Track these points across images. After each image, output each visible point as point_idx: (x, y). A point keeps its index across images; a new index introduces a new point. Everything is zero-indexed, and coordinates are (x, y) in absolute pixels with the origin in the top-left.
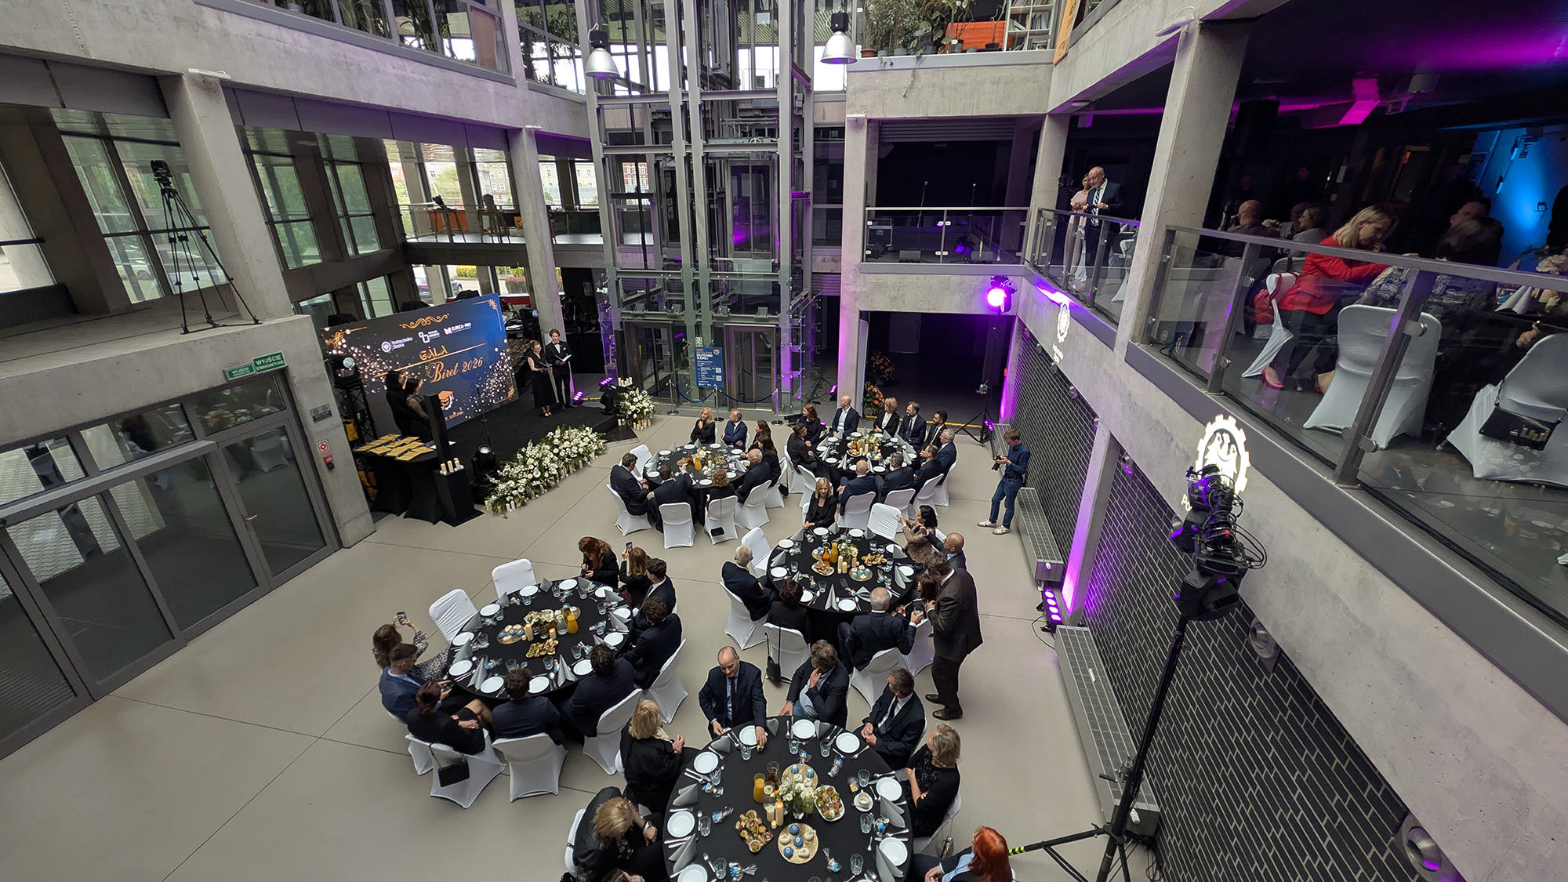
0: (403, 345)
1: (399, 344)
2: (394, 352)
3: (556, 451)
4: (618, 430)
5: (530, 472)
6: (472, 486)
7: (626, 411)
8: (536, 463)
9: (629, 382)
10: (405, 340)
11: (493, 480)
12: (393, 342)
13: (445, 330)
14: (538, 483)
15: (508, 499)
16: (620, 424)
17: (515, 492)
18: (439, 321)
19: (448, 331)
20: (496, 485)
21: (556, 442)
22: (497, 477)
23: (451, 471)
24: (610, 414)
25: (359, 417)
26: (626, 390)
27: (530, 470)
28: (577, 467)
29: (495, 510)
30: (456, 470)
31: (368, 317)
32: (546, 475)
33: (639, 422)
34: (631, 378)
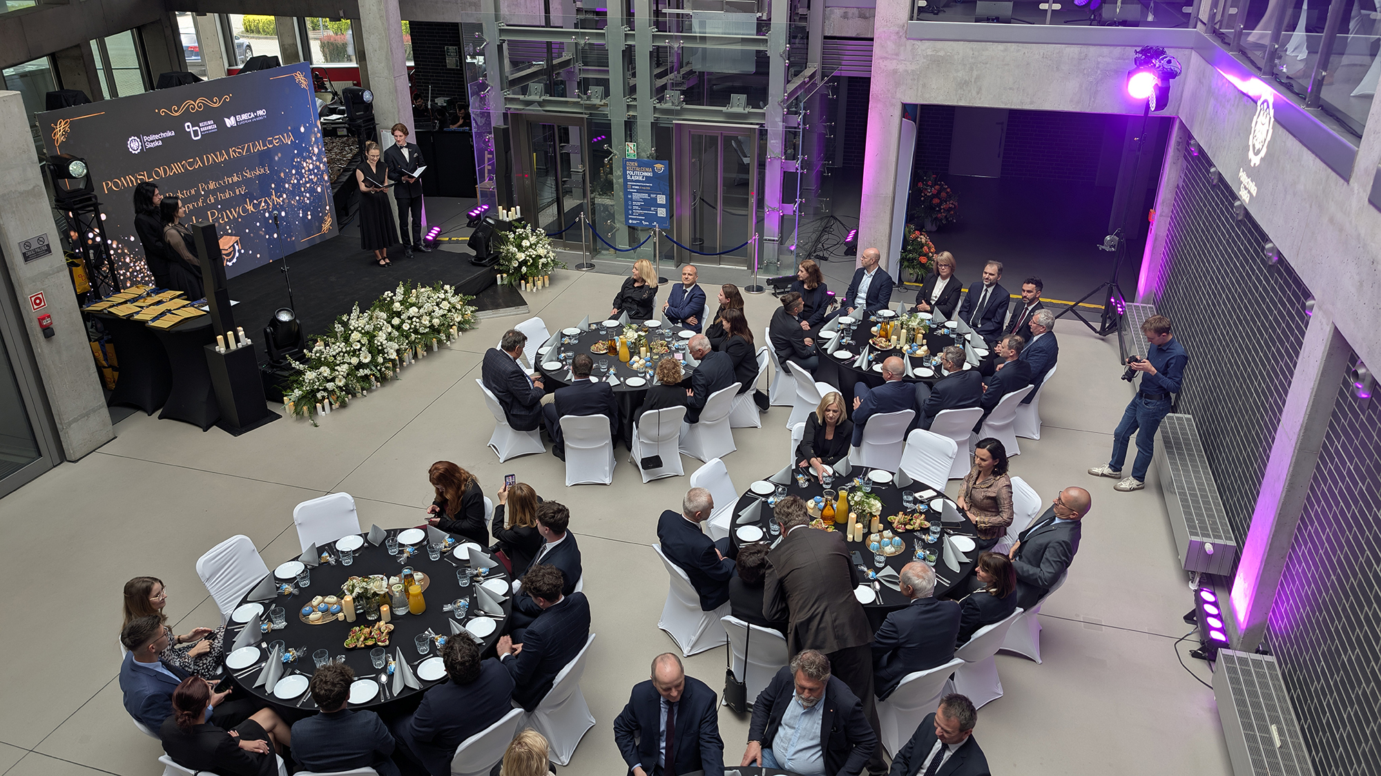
0: (161, 143)
1: (154, 141)
2: (145, 152)
3: (396, 321)
4: (495, 291)
5: (355, 353)
6: (264, 372)
7: (510, 260)
8: (365, 340)
9: (515, 213)
10: (164, 135)
11: (296, 365)
12: (146, 138)
13: (226, 119)
14: (367, 372)
15: (319, 395)
16: (499, 282)
17: (330, 386)
18: (216, 105)
19: (230, 122)
20: (301, 373)
21: (397, 306)
22: (303, 359)
23: (233, 346)
24: (484, 266)
25: (92, 256)
26: (510, 226)
27: (355, 350)
28: (429, 349)
29: (298, 412)
30: (240, 345)
31: (107, 96)
32: (380, 360)
33: (531, 279)
34: (518, 207)
